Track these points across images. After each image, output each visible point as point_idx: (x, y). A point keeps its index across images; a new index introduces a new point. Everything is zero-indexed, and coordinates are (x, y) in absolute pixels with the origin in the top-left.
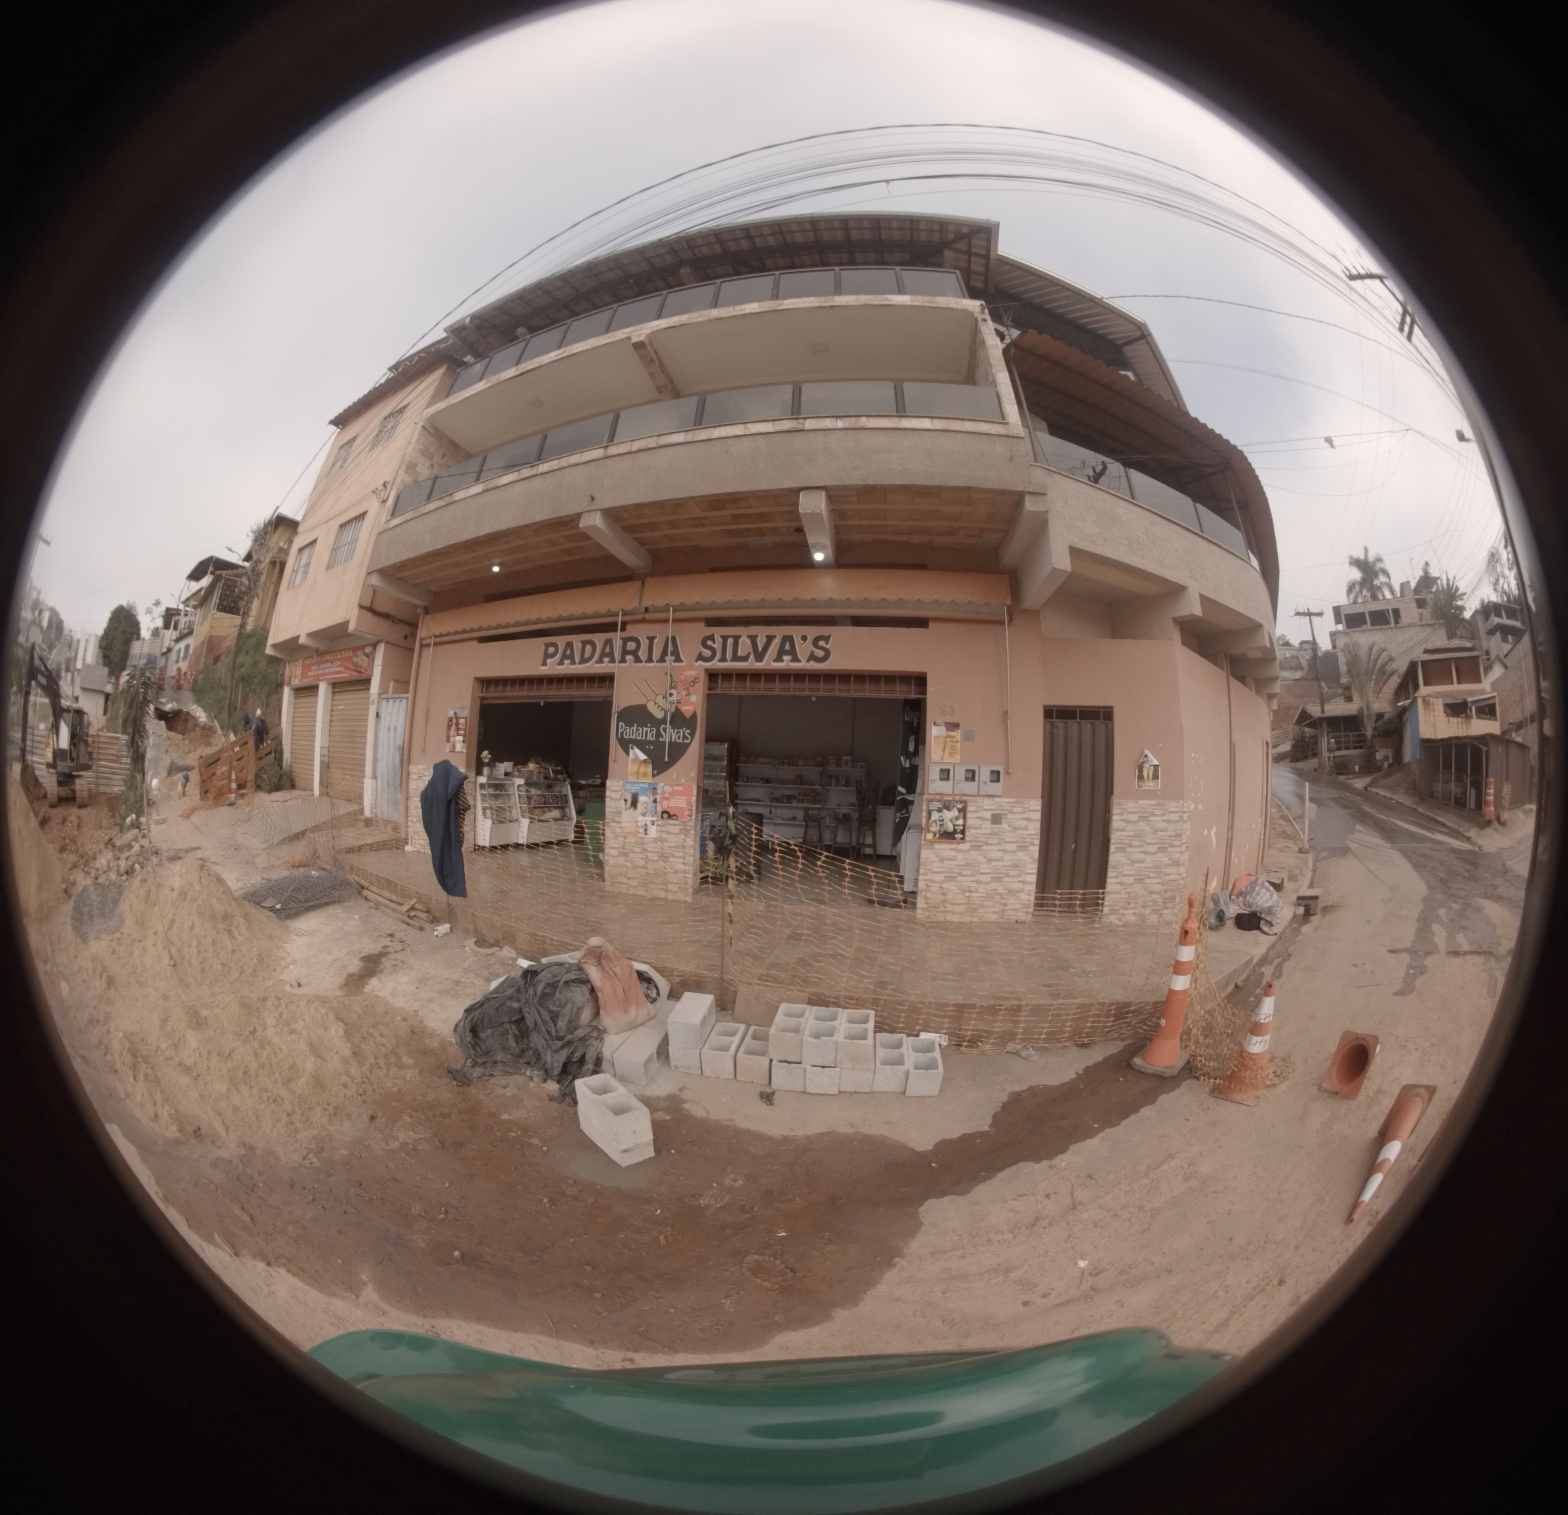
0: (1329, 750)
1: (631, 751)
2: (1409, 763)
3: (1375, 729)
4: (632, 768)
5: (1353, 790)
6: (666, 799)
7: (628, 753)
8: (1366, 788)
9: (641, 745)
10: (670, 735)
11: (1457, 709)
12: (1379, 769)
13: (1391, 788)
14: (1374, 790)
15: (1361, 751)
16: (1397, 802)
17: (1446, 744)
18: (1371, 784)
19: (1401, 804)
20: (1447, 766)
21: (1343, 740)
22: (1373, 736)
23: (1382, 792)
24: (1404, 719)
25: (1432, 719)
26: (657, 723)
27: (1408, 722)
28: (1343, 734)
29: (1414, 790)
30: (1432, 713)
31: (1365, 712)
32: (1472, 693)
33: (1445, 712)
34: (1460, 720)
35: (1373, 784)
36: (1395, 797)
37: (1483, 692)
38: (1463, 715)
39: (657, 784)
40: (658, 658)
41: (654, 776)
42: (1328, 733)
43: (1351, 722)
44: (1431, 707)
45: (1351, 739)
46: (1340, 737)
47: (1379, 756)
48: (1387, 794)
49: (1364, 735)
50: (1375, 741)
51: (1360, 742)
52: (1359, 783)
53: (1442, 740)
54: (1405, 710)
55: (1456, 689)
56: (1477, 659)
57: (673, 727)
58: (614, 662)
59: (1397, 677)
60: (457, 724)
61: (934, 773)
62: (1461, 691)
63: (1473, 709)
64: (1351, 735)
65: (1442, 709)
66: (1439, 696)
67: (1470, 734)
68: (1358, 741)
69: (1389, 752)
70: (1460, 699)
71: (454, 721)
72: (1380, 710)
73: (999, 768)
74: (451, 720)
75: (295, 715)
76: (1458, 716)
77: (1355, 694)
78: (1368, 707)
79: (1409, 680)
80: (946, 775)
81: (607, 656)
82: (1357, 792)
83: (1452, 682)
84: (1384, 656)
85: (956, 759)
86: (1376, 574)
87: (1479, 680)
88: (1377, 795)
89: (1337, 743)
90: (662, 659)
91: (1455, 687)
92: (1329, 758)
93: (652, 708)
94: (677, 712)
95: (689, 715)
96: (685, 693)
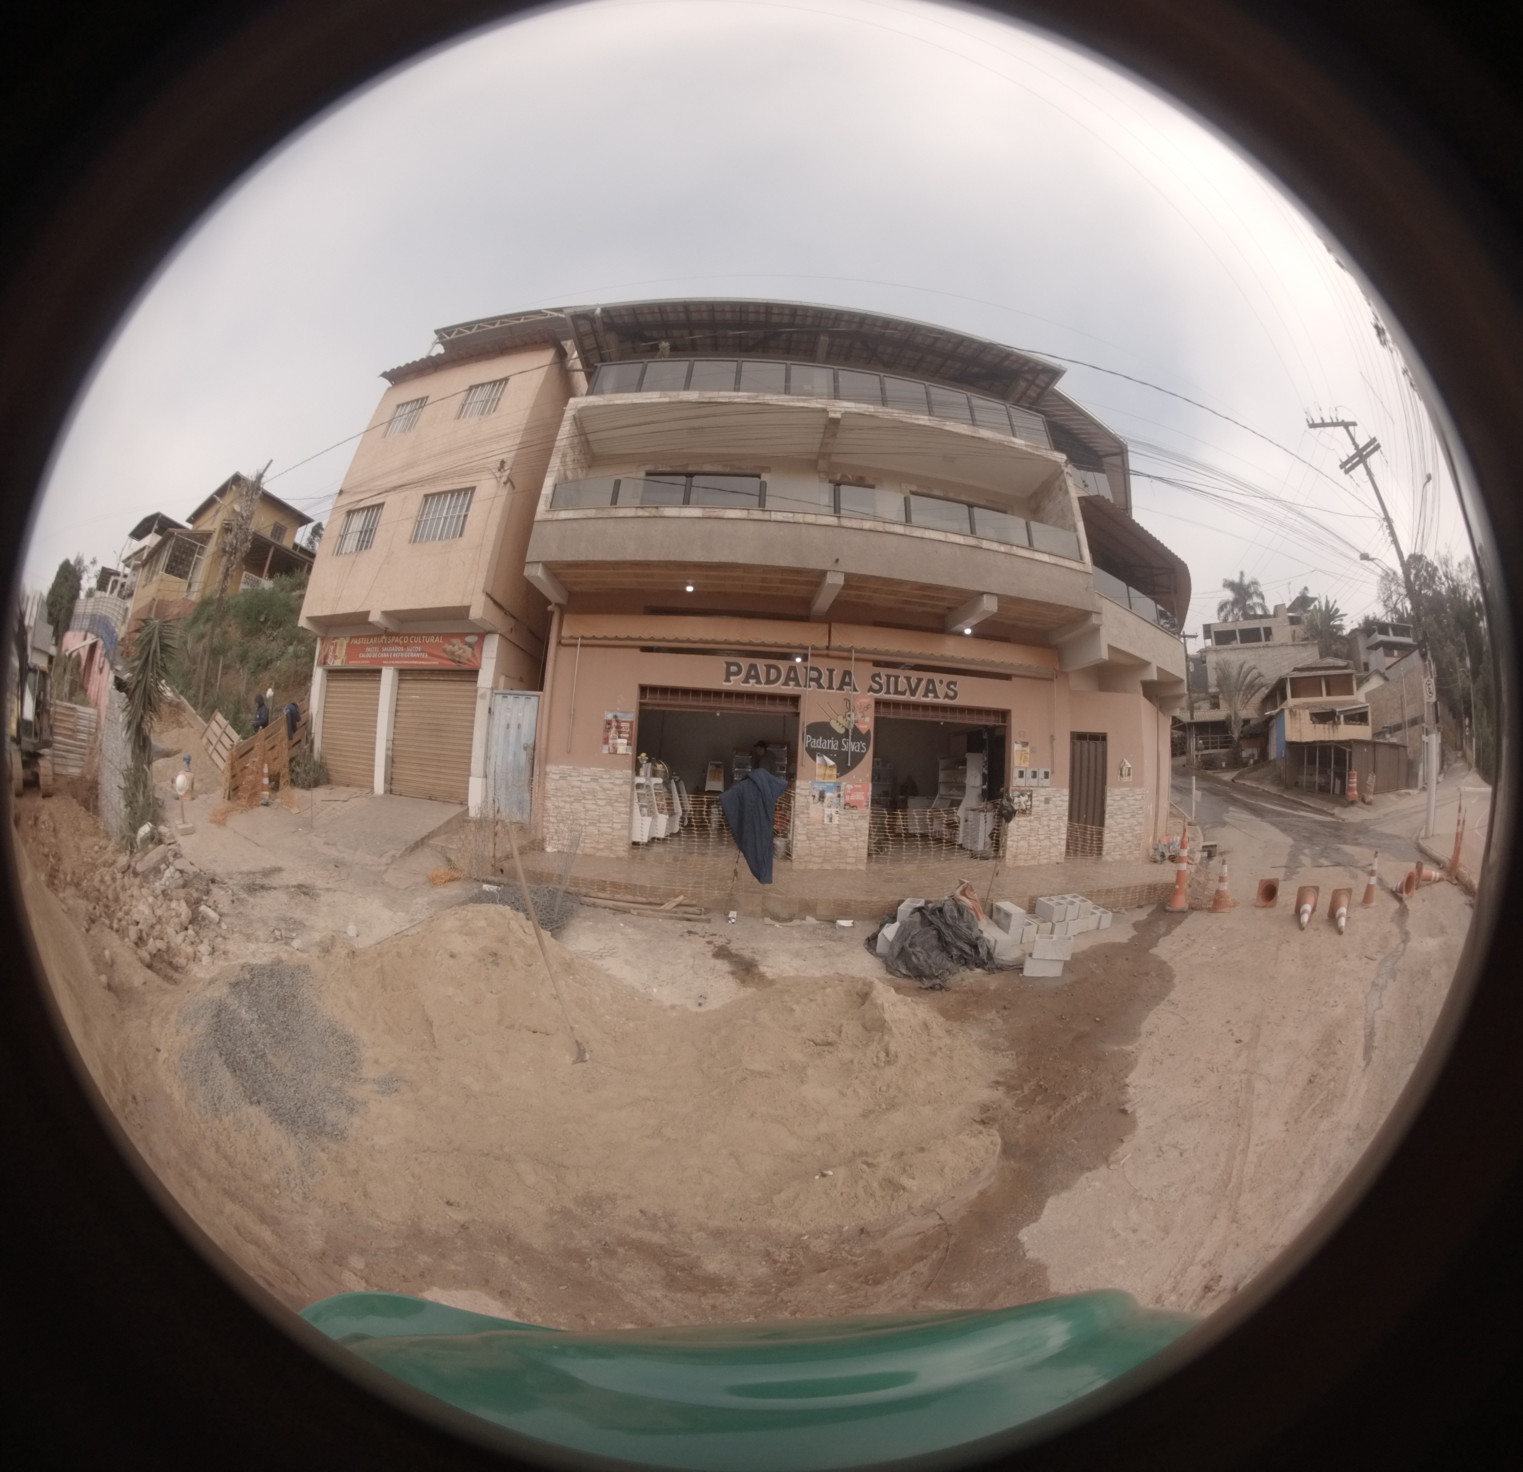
0: (1197, 749)
1: (818, 759)
2: (1274, 760)
3: (1242, 732)
4: (820, 771)
5: (1220, 781)
6: (849, 794)
7: (815, 760)
8: (1233, 780)
9: (827, 753)
10: (851, 747)
11: (1324, 717)
12: (1245, 765)
13: (1257, 780)
14: (1241, 782)
15: (1227, 750)
16: (1263, 791)
17: (1311, 746)
18: (1238, 777)
19: (1267, 792)
20: (1312, 762)
21: (1210, 741)
22: (1240, 738)
23: (1248, 783)
24: (1271, 724)
25: (1298, 726)
26: (838, 737)
27: (1275, 727)
28: (1210, 736)
29: (1280, 780)
30: (1298, 722)
31: (1233, 718)
32: (1340, 704)
33: (1311, 719)
34: (1326, 726)
35: (1239, 776)
36: (1263, 787)
37: (1354, 702)
38: (1331, 722)
39: (840, 783)
40: (838, 686)
41: (838, 777)
42: (1196, 735)
43: (1220, 727)
44: (1298, 717)
45: (1218, 740)
46: (1208, 738)
47: (1245, 754)
48: (1254, 785)
49: (1232, 738)
50: (1241, 742)
51: (1227, 743)
52: (1227, 777)
53: (1307, 743)
54: (1271, 718)
55: (1324, 700)
56: (1350, 675)
57: (853, 741)
58: (800, 686)
59: (1265, 691)
60: (618, 727)
61: (1015, 773)
62: (1328, 703)
63: (1342, 717)
64: (1219, 737)
65: (1308, 717)
66: (1307, 706)
67: (1336, 739)
68: (1225, 742)
69: (1255, 751)
70: (1328, 709)
71: (614, 724)
72: (1247, 717)
73: (1049, 770)
74: (609, 723)
75: (328, 700)
76: (1325, 723)
77: (1222, 703)
78: (1236, 714)
79: (1277, 693)
80: (1021, 774)
81: (792, 680)
82: (1226, 783)
83: (1321, 695)
84: (1255, 672)
85: (1027, 764)
86: (1250, 596)
87: (1351, 693)
88: (1244, 785)
89: (1204, 743)
90: (841, 688)
91: (1325, 698)
92: (1197, 756)
93: (834, 725)
94: (855, 729)
95: (864, 732)
96: (860, 715)
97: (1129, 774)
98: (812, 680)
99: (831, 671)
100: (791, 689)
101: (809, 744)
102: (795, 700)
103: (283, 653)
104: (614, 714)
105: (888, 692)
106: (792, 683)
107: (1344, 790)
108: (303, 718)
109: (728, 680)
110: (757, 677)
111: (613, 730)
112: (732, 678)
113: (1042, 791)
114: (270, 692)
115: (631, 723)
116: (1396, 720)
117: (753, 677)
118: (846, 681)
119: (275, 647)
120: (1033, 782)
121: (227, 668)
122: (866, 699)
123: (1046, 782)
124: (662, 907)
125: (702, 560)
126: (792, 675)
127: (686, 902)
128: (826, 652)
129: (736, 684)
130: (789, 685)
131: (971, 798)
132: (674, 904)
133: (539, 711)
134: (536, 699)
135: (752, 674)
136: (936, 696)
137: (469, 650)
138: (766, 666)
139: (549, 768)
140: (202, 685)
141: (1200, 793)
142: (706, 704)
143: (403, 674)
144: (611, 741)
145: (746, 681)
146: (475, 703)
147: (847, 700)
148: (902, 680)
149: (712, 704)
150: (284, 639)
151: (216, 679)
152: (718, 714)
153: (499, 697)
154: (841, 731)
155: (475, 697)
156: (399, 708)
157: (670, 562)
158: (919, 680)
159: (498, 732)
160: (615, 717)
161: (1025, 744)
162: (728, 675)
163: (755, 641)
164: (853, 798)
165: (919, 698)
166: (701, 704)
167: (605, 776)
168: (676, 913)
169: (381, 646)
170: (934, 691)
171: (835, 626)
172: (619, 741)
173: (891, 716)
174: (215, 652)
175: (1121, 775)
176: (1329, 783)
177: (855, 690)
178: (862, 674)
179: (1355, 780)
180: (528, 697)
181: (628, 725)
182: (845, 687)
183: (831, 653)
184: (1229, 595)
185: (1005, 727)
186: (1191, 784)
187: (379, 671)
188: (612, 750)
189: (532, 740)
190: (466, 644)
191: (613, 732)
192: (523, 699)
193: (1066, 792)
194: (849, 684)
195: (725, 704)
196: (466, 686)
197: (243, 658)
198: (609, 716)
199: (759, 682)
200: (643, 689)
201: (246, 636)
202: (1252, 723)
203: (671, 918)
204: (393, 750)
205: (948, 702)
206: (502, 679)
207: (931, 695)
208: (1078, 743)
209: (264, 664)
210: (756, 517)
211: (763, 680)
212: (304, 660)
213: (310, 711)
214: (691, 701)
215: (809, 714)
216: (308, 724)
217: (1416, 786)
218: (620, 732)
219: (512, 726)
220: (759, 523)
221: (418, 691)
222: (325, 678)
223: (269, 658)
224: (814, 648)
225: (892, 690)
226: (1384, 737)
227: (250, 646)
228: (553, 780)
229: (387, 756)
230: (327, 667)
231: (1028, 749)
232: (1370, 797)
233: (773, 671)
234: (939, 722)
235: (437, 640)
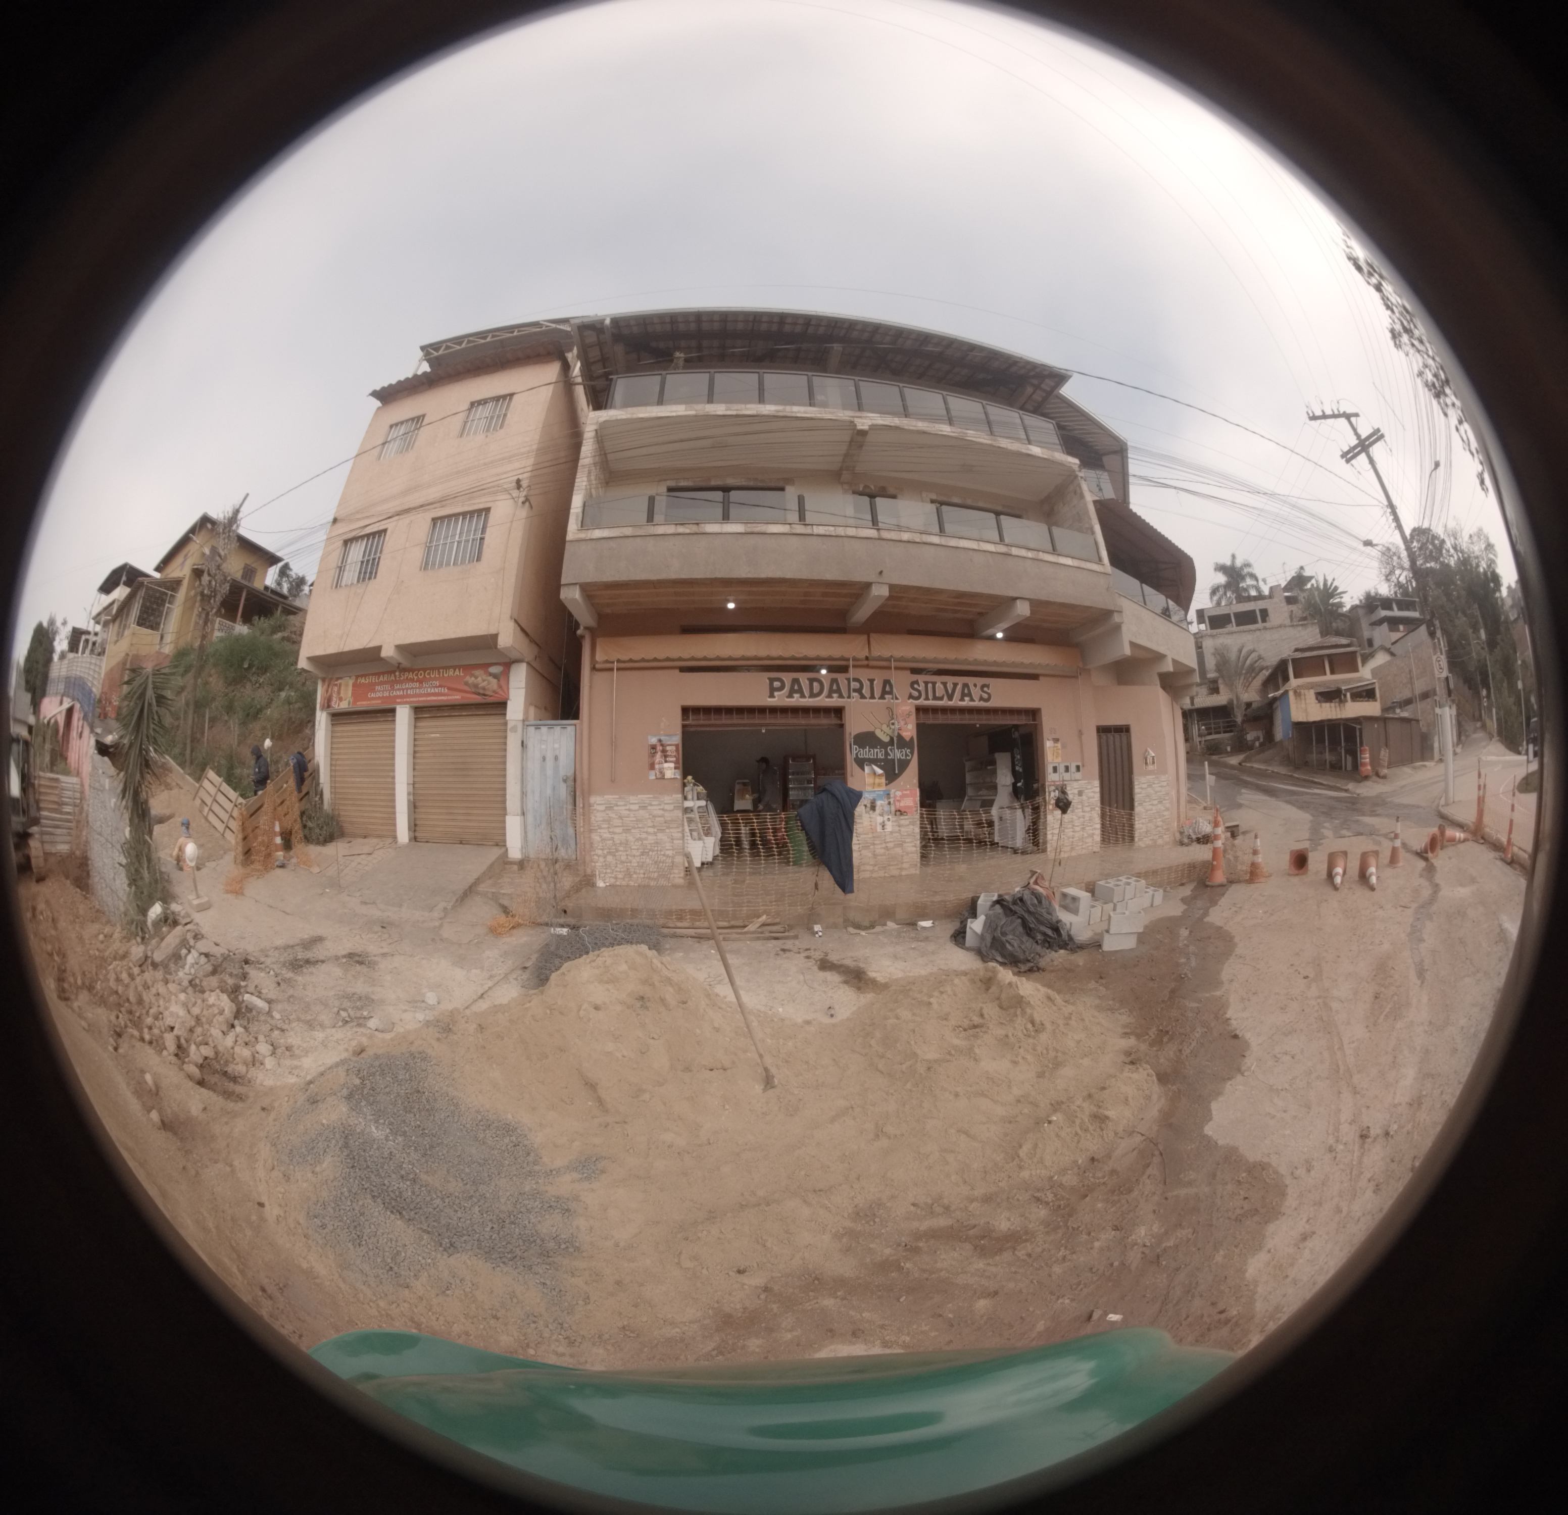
0: (1200, 735)
1: (867, 769)
2: (1281, 742)
3: (1245, 715)
4: (868, 780)
5: (1226, 765)
6: (899, 801)
7: (863, 770)
8: (1240, 764)
9: (875, 761)
10: (897, 754)
11: (1330, 696)
12: (1251, 748)
13: (1266, 762)
14: (1248, 765)
15: (1232, 734)
16: (1273, 772)
17: (1319, 726)
18: (1245, 761)
19: (1277, 773)
20: (1320, 740)
21: (1213, 726)
22: (1243, 722)
23: (1256, 766)
24: (1275, 706)
25: (1303, 706)
26: (884, 745)
27: (1279, 709)
28: (1212, 721)
29: (1288, 761)
30: (1303, 702)
31: (1235, 702)
32: (1345, 682)
33: (1317, 699)
34: (1333, 704)
36: (1270, 768)
37: (1360, 679)
38: (1337, 700)
39: (890, 791)
40: (879, 696)
41: (886, 785)
42: (1198, 721)
43: (1223, 712)
44: (1303, 697)
45: (1221, 725)
46: (1210, 724)
47: (1250, 737)
48: (1263, 767)
49: (1235, 722)
50: (1245, 726)
51: (1230, 727)
52: (1234, 760)
53: (1314, 722)
54: (1275, 699)
55: (1328, 679)
56: (1354, 653)
57: (898, 748)
58: (843, 697)
59: (1266, 673)
60: (664, 751)
61: (1050, 769)
62: (1335, 681)
63: (1348, 695)
64: (1221, 722)
65: (1313, 697)
66: (1311, 686)
67: (1344, 716)
68: (1228, 727)
69: (1260, 734)
70: (1333, 688)
71: (659, 748)
72: (1249, 700)
73: (1079, 764)
74: (654, 747)
75: (334, 746)
76: (1331, 702)
77: (1222, 687)
78: (1238, 698)
79: (1279, 674)
80: (1055, 769)
81: (835, 692)
82: (1232, 767)
83: (1325, 674)
84: (1254, 656)
85: (1059, 760)
86: (1243, 578)
87: (1356, 670)
88: (1252, 767)
89: (1207, 729)
90: (882, 697)
91: (1329, 677)
92: (1200, 742)
93: (879, 734)
94: (900, 737)
95: (908, 739)
96: (902, 723)
97: (1153, 763)
98: (855, 691)
99: (872, 681)
100: (834, 701)
101: (857, 754)
102: (839, 712)
103: (272, 700)
104: (658, 737)
105: (927, 699)
106: (835, 695)
107: (1356, 766)
108: (310, 766)
109: (772, 696)
110: (800, 691)
111: (659, 755)
112: (776, 694)
113: (1075, 784)
114: (268, 743)
115: (677, 746)
116: (1406, 694)
117: (796, 692)
118: (887, 689)
119: (262, 695)
120: (1067, 776)
121: (213, 720)
122: (906, 707)
123: (1078, 775)
124: (746, 929)
125: (750, 576)
126: (835, 687)
127: (769, 921)
128: (866, 662)
129: (780, 699)
130: (832, 697)
131: (1003, 796)
132: (758, 925)
133: (578, 741)
134: (573, 728)
135: (795, 689)
136: (972, 700)
137: (494, 681)
138: (809, 679)
139: (593, 799)
140: (188, 741)
141: (1213, 777)
142: (752, 722)
143: (419, 711)
144: (657, 766)
145: (790, 696)
146: (506, 737)
147: (890, 709)
148: (939, 686)
149: (757, 721)
150: (272, 685)
151: (203, 733)
152: (764, 731)
153: (531, 730)
154: (886, 739)
155: (506, 731)
156: (417, 749)
157: (716, 579)
158: (955, 685)
159: (533, 766)
160: (660, 741)
161: (1056, 740)
162: (772, 691)
163: (797, 655)
164: (902, 804)
165: (956, 702)
166: (746, 721)
167: (654, 803)
168: (762, 933)
169: (392, 683)
170: (969, 695)
171: (872, 635)
172: (666, 765)
173: (931, 722)
174: (199, 705)
175: (1146, 763)
176: (1341, 760)
177: (897, 699)
178: (901, 681)
179: (1368, 755)
180: (564, 727)
181: (674, 748)
182: (886, 696)
183: (872, 663)
184: (1221, 579)
185: (1036, 725)
186: (1204, 770)
187: (393, 711)
188: (659, 776)
189: (573, 771)
190: (491, 674)
191: (658, 757)
192: (558, 729)
193: (1097, 783)
194: (891, 693)
195: (769, 719)
196: (497, 720)
197: (230, 708)
198: (654, 740)
199: (803, 696)
200: (685, 711)
201: (230, 684)
202: (1254, 706)
203: (758, 939)
204: (414, 794)
205: (983, 704)
206: (532, 710)
207: (967, 699)
208: (1104, 736)
209: (253, 714)
210: (798, 531)
211: (807, 693)
212: (297, 706)
213: (317, 759)
214: (735, 720)
215: (854, 725)
216: (316, 773)
217: (1432, 758)
218: (666, 756)
219: (547, 759)
220: (802, 537)
221: (436, 729)
222: (329, 722)
223: (258, 707)
224: (855, 659)
225: (930, 696)
226: (1394, 713)
227: (235, 696)
228: (598, 811)
229: (409, 801)
230: (331, 710)
231: (1059, 745)
232: (1385, 771)
233: (815, 684)
234: (975, 725)
235: (457, 672)
